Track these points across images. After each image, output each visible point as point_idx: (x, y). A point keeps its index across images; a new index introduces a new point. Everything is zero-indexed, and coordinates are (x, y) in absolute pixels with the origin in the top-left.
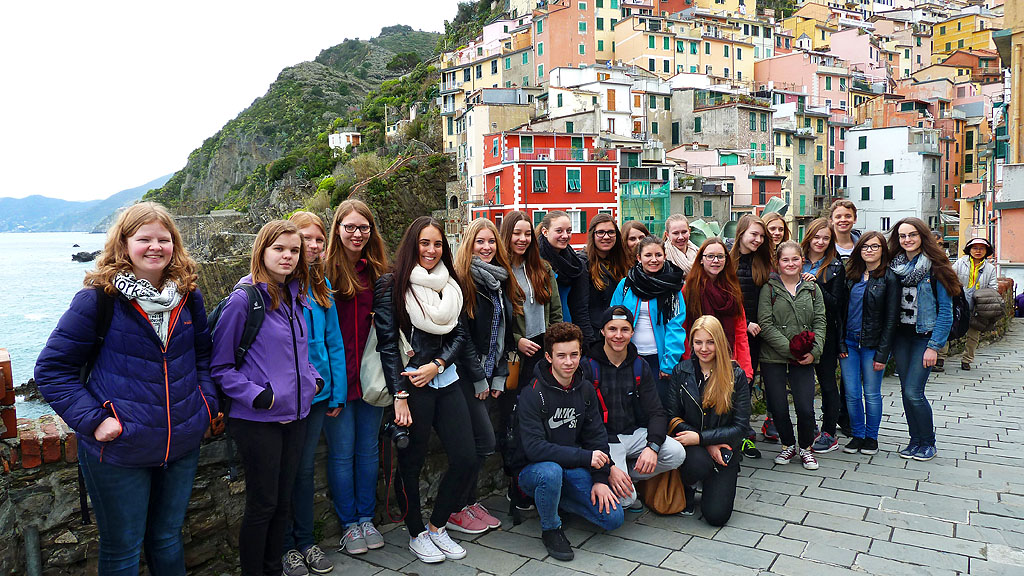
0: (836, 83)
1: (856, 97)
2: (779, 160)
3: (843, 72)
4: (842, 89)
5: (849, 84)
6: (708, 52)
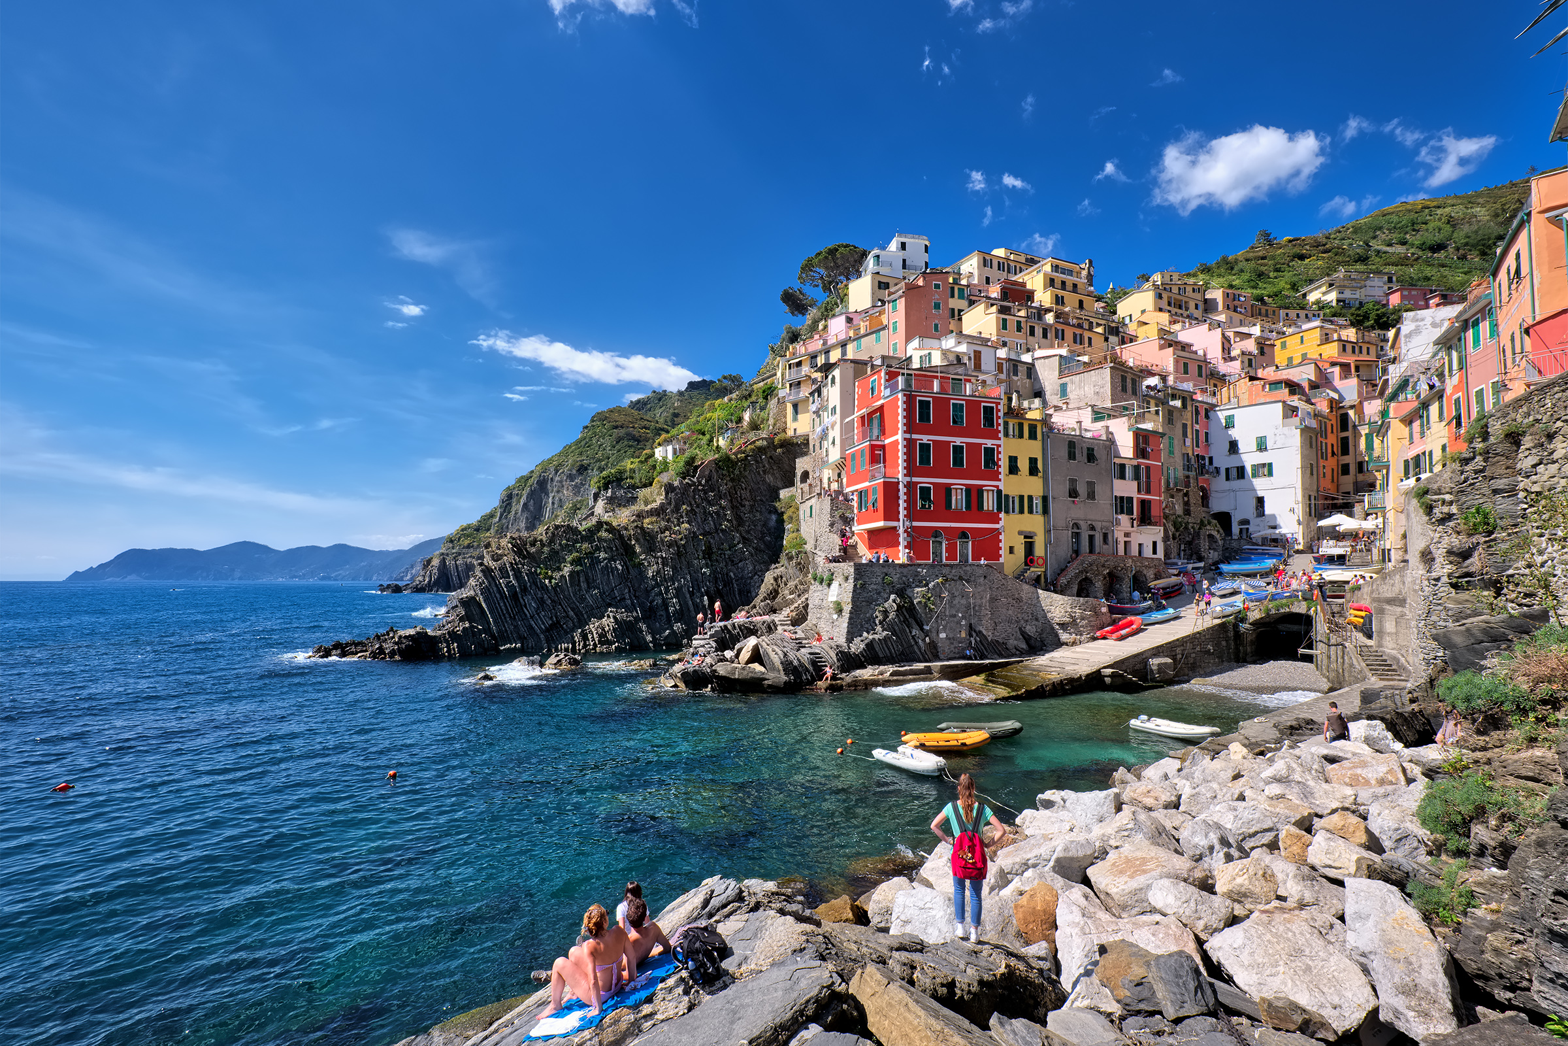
0: (1194, 368)
1: (1214, 385)
3: (1200, 359)
4: (1200, 375)
5: (1206, 371)
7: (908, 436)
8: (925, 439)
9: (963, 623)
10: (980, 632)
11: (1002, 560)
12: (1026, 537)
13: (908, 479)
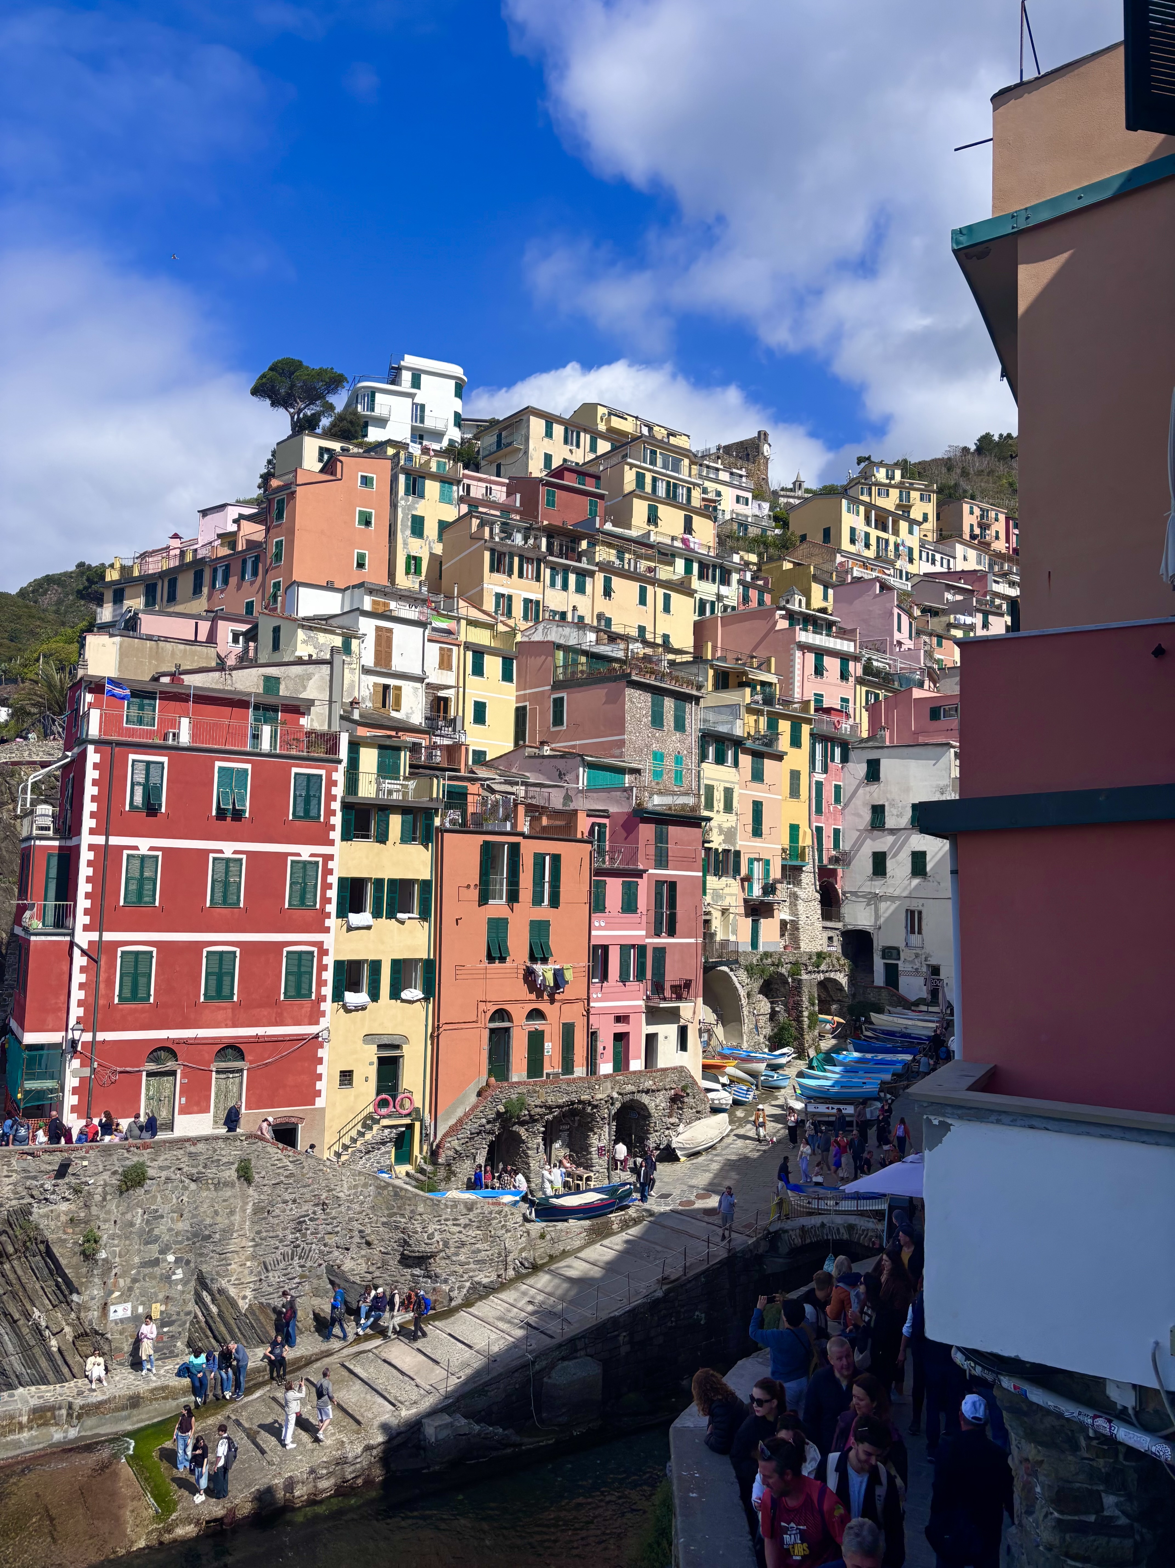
0: (832, 665)
1: (867, 692)
2: (710, 789)
3: (847, 646)
4: (844, 676)
5: (856, 669)
6: (608, 592)
7: (100, 840)
8: (144, 845)
9: (179, 1274)
10: (221, 1291)
11: (320, 1102)
12: (380, 1047)
13: (94, 936)
